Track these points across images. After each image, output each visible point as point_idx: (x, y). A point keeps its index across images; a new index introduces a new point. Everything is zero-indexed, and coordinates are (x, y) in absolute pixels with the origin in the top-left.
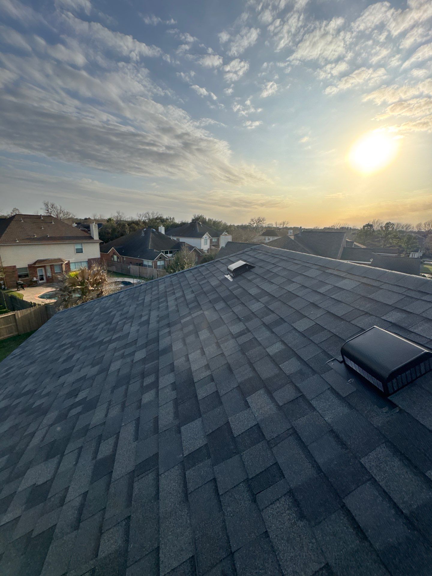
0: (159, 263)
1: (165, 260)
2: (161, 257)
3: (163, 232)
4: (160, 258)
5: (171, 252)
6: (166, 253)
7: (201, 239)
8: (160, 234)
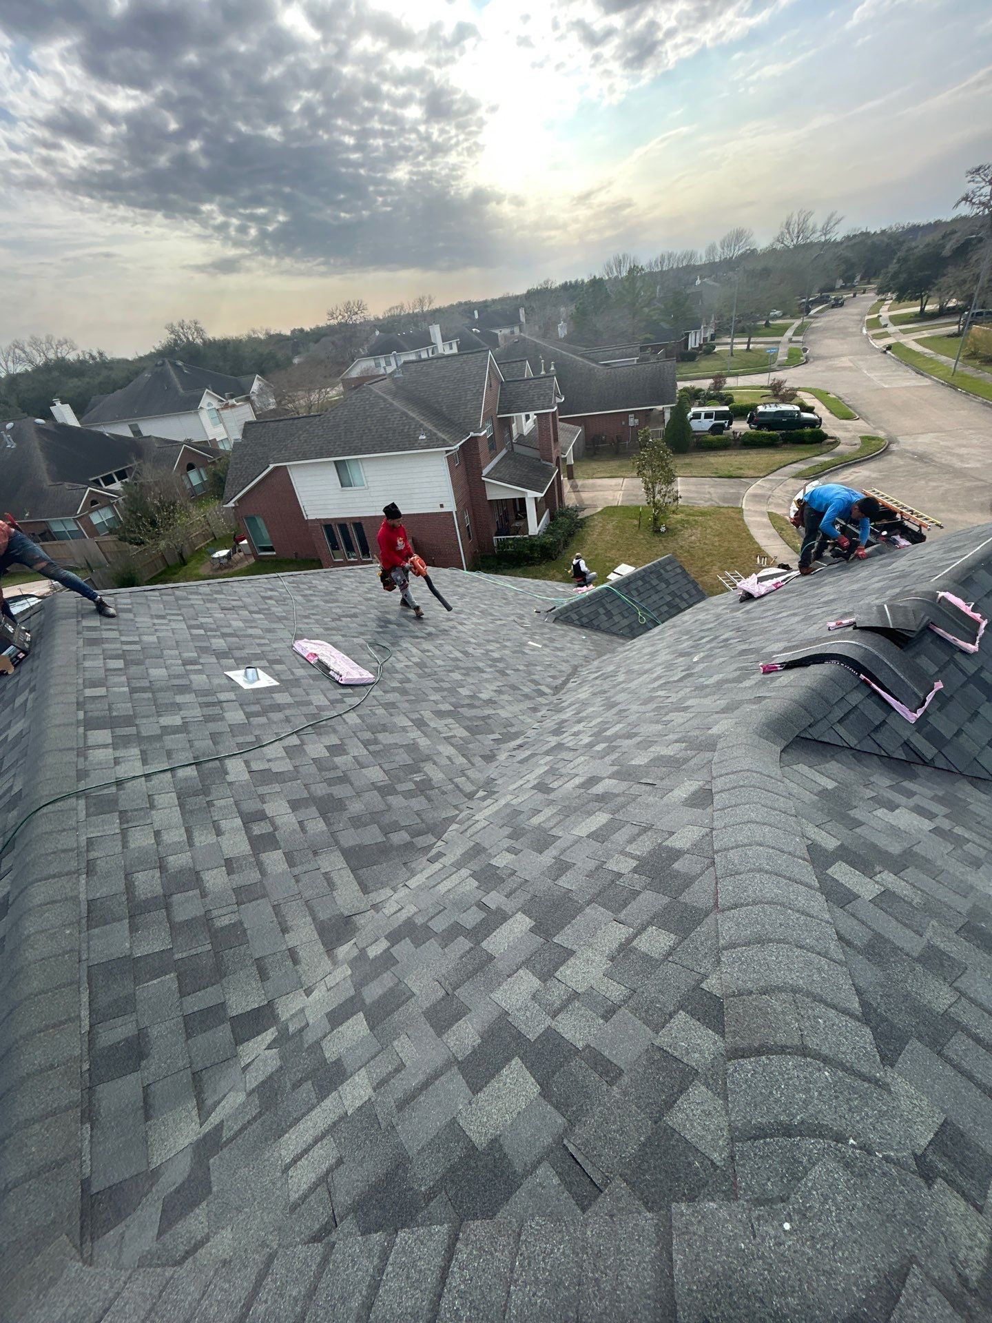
0: (96, 519)
1: (110, 505)
2: (95, 498)
3: (72, 421)
4: (94, 502)
5: (122, 475)
6: (109, 481)
7: (197, 413)
8: (65, 427)
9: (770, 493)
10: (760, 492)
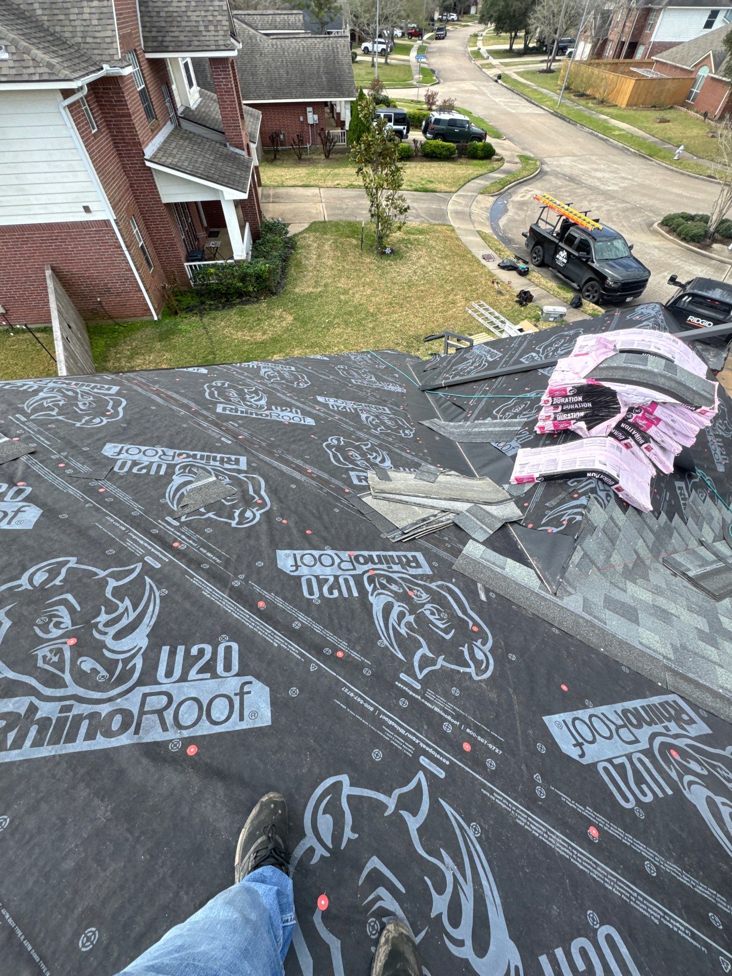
9: (468, 209)
10: (459, 208)
